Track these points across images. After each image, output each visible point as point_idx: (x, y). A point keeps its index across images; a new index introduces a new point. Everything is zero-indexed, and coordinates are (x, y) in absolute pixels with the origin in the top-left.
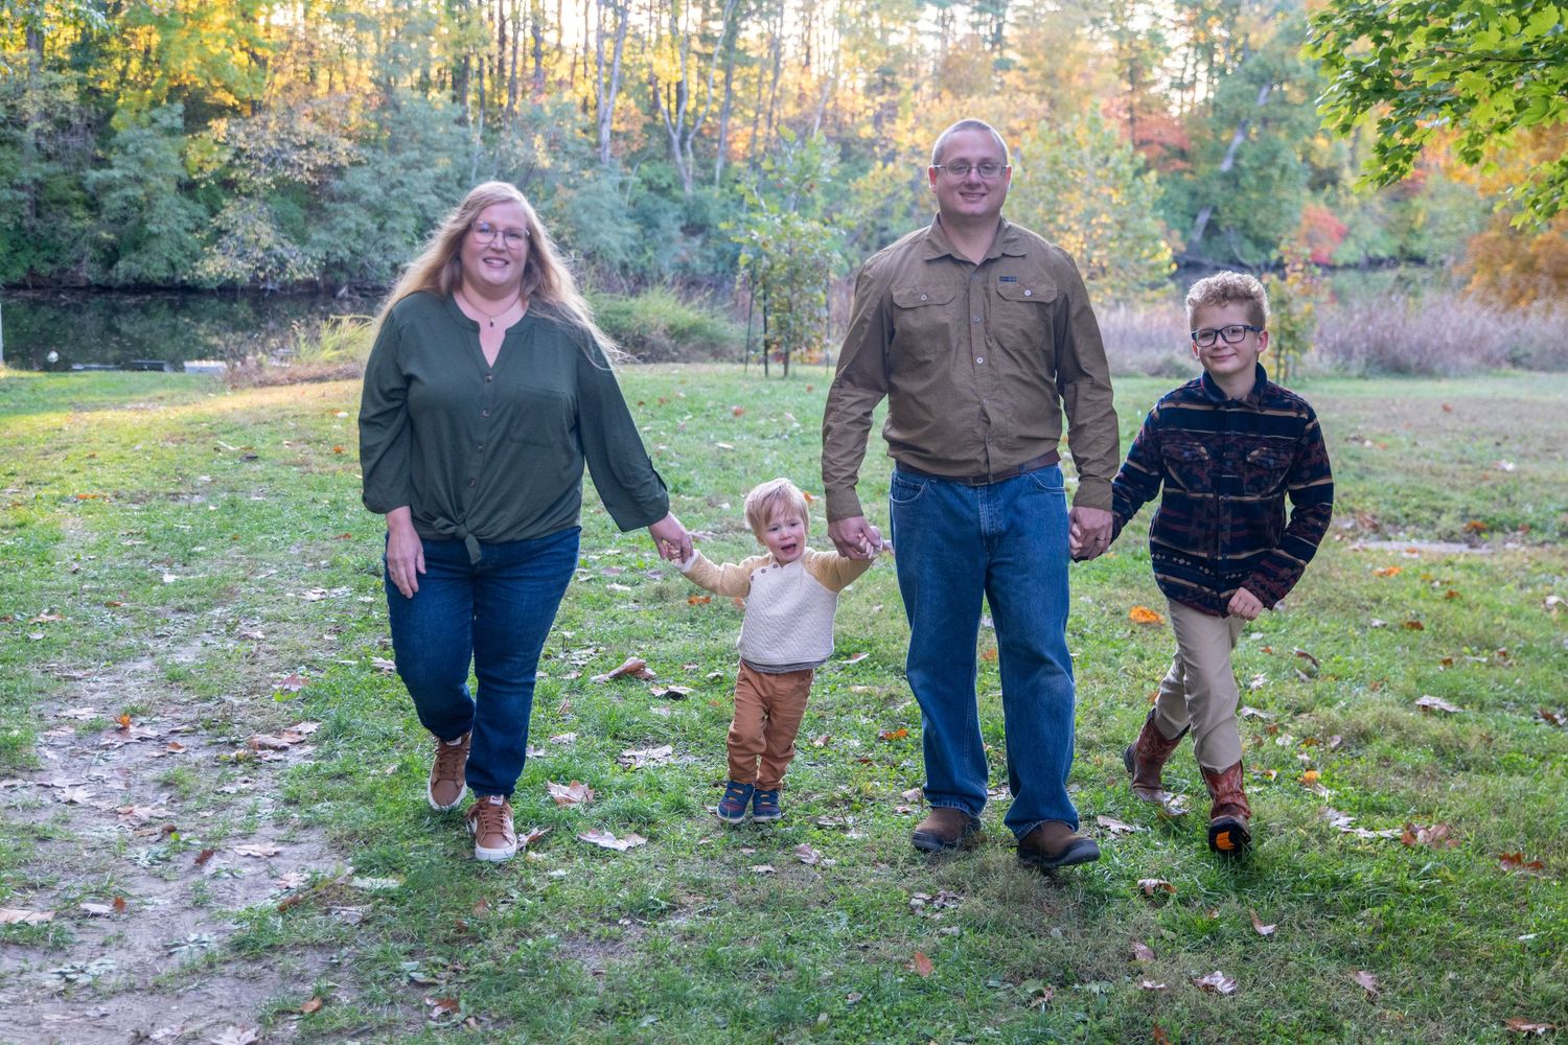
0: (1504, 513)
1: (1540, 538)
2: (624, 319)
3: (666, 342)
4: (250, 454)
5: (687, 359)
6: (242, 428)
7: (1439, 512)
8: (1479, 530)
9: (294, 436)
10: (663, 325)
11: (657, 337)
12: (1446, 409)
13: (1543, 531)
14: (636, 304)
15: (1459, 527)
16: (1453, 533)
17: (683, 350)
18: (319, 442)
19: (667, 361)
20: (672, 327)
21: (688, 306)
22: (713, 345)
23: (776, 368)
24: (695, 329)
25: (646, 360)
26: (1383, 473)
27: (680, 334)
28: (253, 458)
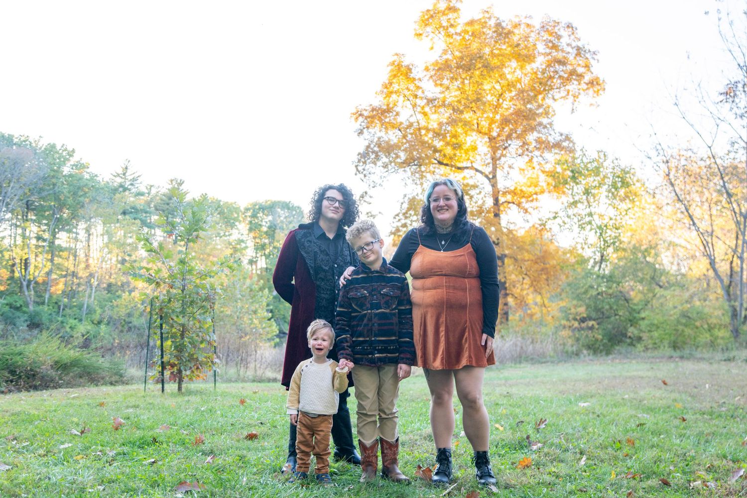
2: (18, 358)
3: (52, 373)
5: (69, 385)
10: (50, 362)
11: (46, 369)
17: (66, 378)
19: (55, 387)
20: (56, 362)
22: (89, 374)
23: (171, 387)
24: (75, 363)
25: (36, 388)
27: (63, 367)
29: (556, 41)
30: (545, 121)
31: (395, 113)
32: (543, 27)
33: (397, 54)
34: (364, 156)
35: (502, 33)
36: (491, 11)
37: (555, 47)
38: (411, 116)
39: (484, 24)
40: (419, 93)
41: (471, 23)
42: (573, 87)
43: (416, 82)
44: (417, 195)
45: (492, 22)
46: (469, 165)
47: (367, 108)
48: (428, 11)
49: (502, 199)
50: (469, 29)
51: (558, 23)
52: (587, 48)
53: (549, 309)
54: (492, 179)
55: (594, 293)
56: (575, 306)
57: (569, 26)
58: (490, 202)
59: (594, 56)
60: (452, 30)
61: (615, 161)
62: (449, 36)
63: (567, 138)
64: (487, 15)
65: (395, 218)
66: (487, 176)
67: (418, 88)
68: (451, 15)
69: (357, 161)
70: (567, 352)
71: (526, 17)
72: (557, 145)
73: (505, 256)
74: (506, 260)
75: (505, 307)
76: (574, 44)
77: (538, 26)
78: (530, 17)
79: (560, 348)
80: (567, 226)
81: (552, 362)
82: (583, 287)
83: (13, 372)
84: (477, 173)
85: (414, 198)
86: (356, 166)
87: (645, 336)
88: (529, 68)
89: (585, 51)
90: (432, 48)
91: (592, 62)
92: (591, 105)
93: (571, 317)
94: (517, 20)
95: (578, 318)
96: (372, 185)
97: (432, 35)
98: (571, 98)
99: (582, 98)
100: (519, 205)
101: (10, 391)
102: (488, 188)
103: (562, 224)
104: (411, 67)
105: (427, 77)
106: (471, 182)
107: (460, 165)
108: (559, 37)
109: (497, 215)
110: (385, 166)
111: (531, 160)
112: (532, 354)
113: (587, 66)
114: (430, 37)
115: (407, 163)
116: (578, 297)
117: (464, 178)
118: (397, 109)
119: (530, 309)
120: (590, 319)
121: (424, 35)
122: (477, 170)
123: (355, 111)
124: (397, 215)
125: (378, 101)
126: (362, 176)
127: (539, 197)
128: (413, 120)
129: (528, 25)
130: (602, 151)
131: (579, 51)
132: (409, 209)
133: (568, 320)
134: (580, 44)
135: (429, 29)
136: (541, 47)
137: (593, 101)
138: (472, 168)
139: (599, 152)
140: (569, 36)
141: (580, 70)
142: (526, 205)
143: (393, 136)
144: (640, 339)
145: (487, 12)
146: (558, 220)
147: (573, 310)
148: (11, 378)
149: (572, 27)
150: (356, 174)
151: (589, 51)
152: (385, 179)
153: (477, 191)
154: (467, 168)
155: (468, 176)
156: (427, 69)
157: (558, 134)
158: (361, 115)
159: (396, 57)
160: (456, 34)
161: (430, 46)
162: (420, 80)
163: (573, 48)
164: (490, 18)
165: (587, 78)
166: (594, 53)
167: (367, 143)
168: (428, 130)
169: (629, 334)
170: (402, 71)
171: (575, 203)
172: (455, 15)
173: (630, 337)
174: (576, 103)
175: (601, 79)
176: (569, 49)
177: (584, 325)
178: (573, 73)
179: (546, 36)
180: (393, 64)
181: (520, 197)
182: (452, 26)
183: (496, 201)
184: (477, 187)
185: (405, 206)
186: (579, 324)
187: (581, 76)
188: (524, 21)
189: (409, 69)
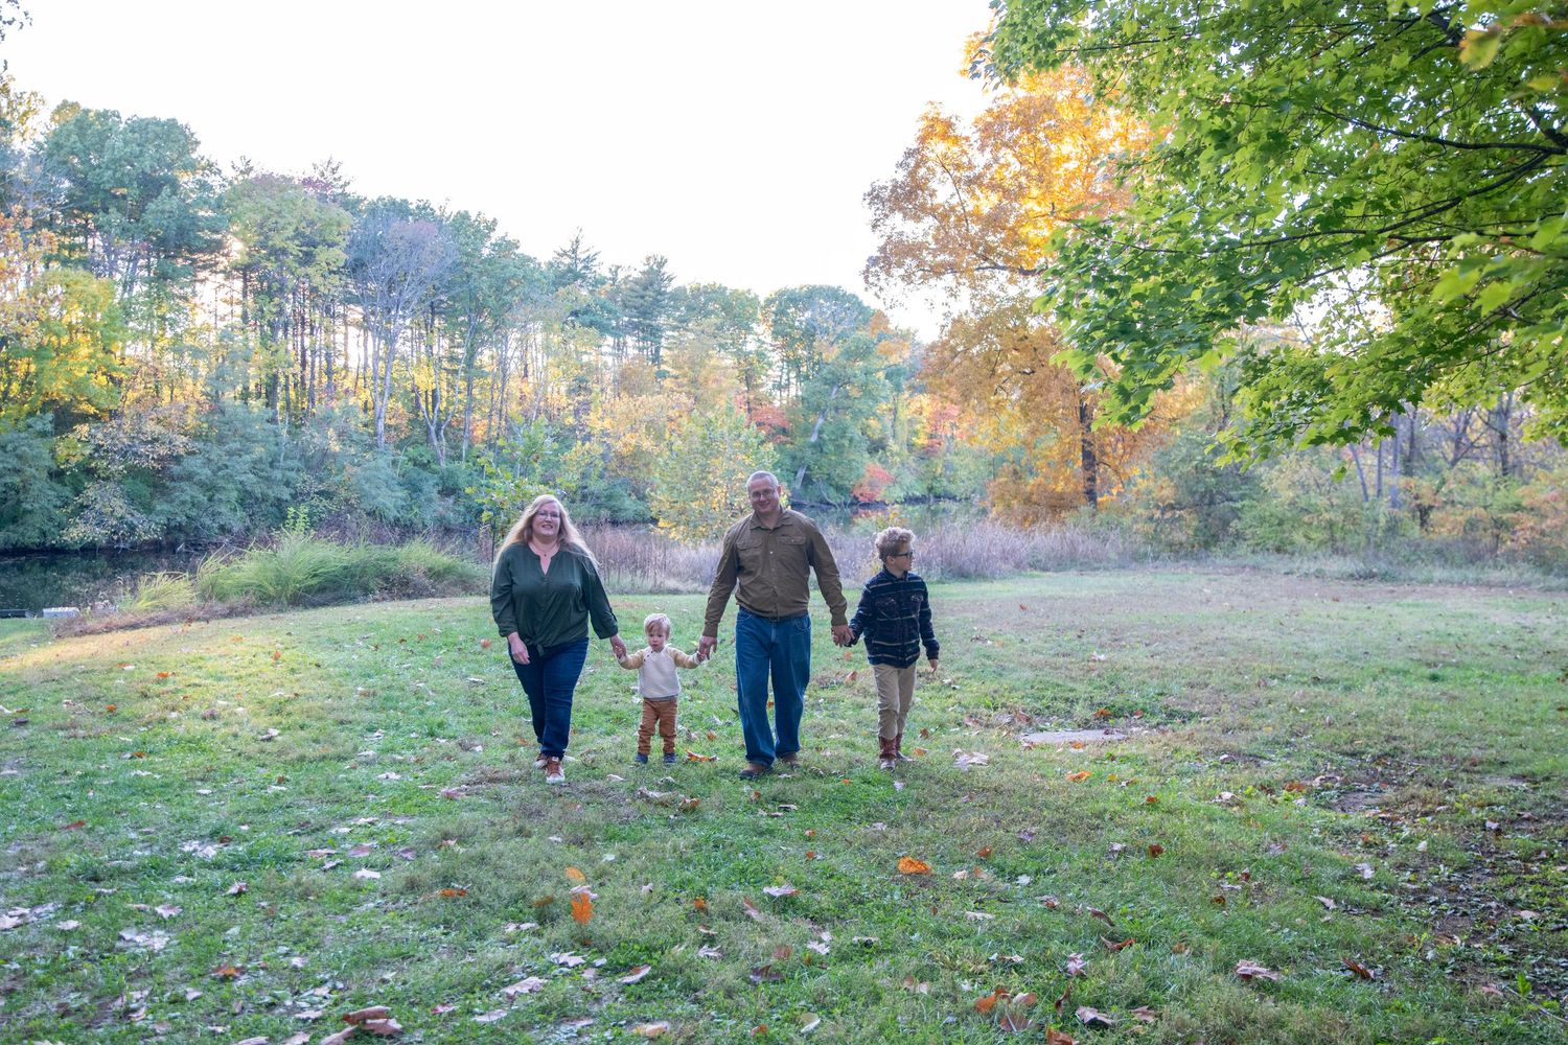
0: (1119, 700)
1: (1154, 722)
2: (391, 565)
3: (425, 581)
4: (22, 718)
6: (29, 687)
7: (1072, 702)
8: (1106, 718)
9: (76, 694)
10: (422, 569)
11: (418, 578)
12: (1022, 608)
13: (1153, 714)
14: (402, 552)
15: (1090, 715)
16: (1088, 720)
18: (98, 699)
19: (428, 596)
20: (430, 569)
21: (443, 552)
22: (463, 582)
25: (409, 597)
26: (1014, 670)
27: (437, 575)
28: (22, 724)
31: (929, 192)
33: (932, 103)
38: (953, 196)
43: (961, 144)
47: (887, 185)
56: (1161, 488)
67: (964, 153)
69: (866, 269)
75: (1089, 483)
85: (960, 319)
86: (866, 278)
87: (1248, 533)
93: (1153, 503)
95: (1162, 504)
96: (889, 303)
101: (384, 599)
104: (953, 120)
110: (908, 275)
115: (937, 271)
116: (1167, 474)
118: (932, 185)
119: (1135, 485)
120: (1180, 506)
123: (869, 189)
125: (901, 175)
126: (875, 290)
128: (953, 201)
132: (952, 335)
133: (1148, 508)
143: (919, 230)
144: (1242, 537)
147: (1156, 494)
148: (385, 585)
150: (868, 288)
156: (976, 124)
159: (929, 107)
162: (967, 140)
167: (882, 242)
168: (977, 217)
169: (1231, 530)
170: (939, 128)
173: (1231, 534)
177: (1168, 515)
180: (924, 118)
185: (947, 330)
186: (1163, 513)
189: (949, 125)
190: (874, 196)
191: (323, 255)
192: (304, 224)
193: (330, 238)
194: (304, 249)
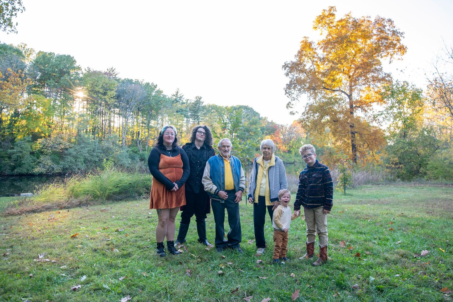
29: (383, 29)
30: (378, 67)
31: (303, 65)
32: (376, 22)
33: (305, 37)
34: (289, 86)
35: (356, 25)
36: (350, 15)
37: (382, 31)
38: (311, 66)
39: (347, 22)
40: (316, 55)
41: (341, 21)
42: (391, 51)
43: (314, 50)
44: (313, 103)
45: (351, 20)
46: (338, 89)
47: (290, 63)
48: (320, 16)
49: (354, 105)
50: (340, 24)
51: (384, 19)
52: (398, 31)
53: (376, 157)
54: (350, 96)
55: (402, 151)
56: (393, 157)
57: (389, 20)
58: (348, 106)
59: (402, 35)
60: (331, 25)
61: (412, 87)
62: (330, 27)
63: (389, 76)
64: (348, 17)
65: (302, 114)
66: (347, 95)
67: (315, 53)
68: (331, 18)
69: (286, 88)
70: (388, 179)
71: (367, 17)
72: (383, 79)
73: (356, 132)
74: (356, 135)
75: (355, 156)
76: (391, 29)
77: (373, 21)
78: (370, 17)
79: (385, 177)
80: (387, 118)
81: (383, 184)
82: (397, 148)
83: (147, 189)
84: (342, 93)
85: (312, 105)
86: (286, 90)
87: (428, 172)
88: (369, 42)
89: (397, 33)
90: (321, 34)
91: (401, 38)
92: (399, 59)
93: (391, 162)
94: (363, 19)
95: (394, 163)
96: (293, 99)
97: (321, 28)
98: (389, 56)
99: (395, 56)
100: (362, 108)
102: (348, 100)
103: (385, 117)
105: (319, 48)
106: (339, 97)
107: (334, 89)
108: (384, 26)
109: (352, 113)
110: (300, 90)
111: (369, 86)
112: (372, 180)
113: (398, 40)
114: (321, 29)
115: (309, 89)
116: (394, 153)
117: (336, 95)
118: (305, 63)
120: (400, 164)
121: (318, 28)
122: (342, 92)
123: (284, 64)
124: (304, 113)
125: (295, 60)
126: (288, 95)
127: (372, 104)
128: (311, 68)
129: (369, 21)
130: (406, 82)
131: (394, 33)
132: (309, 110)
133: (389, 164)
134: (395, 29)
135: (320, 25)
136: (375, 32)
137: (400, 57)
138: (339, 90)
139: (404, 82)
140: (390, 25)
141: (395, 42)
142: (366, 108)
143: (303, 76)
144: (425, 174)
145: (348, 15)
146: (383, 116)
147: (392, 159)
148: (147, 191)
149: (391, 21)
150: (285, 94)
151: (399, 33)
152: (299, 97)
153: (342, 101)
154: (338, 90)
155: (338, 94)
156: (319, 44)
157: (384, 74)
158: (287, 67)
159: (304, 39)
160: (334, 26)
161: (320, 33)
162: (315, 49)
163: (391, 32)
164: (350, 18)
165: (398, 46)
166: (402, 33)
167: (290, 80)
168: (319, 73)
169: (420, 171)
170: (307, 45)
171: (391, 108)
172: (333, 18)
173: (421, 173)
174: (392, 59)
175: (405, 46)
176: (389, 32)
177: (397, 166)
178: (391, 43)
179: (377, 26)
180: (303, 42)
181: (362, 104)
182: (332, 23)
183: (351, 106)
184: (342, 99)
185: (307, 108)
186: (395, 166)
187: (395, 45)
188: (366, 19)
189: (310, 44)
190: (285, 66)
191: (109, 93)
192: (104, 84)
193: (111, 88)
194: (104, 91)
